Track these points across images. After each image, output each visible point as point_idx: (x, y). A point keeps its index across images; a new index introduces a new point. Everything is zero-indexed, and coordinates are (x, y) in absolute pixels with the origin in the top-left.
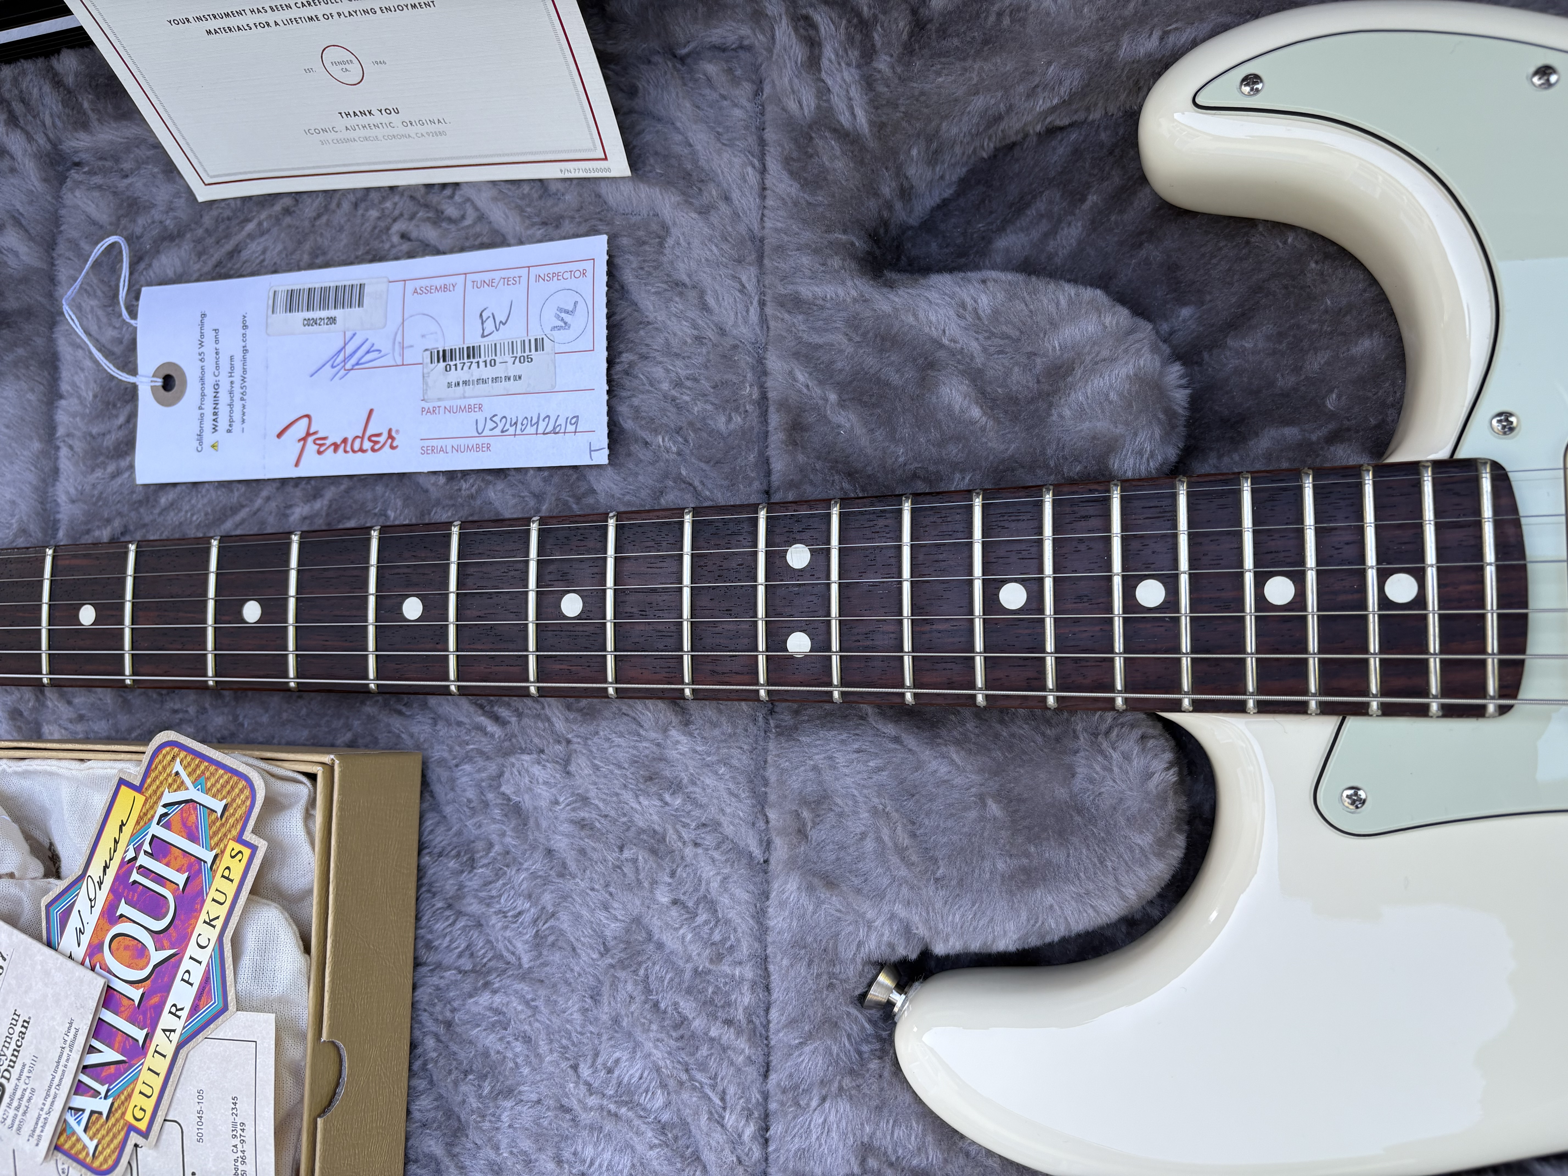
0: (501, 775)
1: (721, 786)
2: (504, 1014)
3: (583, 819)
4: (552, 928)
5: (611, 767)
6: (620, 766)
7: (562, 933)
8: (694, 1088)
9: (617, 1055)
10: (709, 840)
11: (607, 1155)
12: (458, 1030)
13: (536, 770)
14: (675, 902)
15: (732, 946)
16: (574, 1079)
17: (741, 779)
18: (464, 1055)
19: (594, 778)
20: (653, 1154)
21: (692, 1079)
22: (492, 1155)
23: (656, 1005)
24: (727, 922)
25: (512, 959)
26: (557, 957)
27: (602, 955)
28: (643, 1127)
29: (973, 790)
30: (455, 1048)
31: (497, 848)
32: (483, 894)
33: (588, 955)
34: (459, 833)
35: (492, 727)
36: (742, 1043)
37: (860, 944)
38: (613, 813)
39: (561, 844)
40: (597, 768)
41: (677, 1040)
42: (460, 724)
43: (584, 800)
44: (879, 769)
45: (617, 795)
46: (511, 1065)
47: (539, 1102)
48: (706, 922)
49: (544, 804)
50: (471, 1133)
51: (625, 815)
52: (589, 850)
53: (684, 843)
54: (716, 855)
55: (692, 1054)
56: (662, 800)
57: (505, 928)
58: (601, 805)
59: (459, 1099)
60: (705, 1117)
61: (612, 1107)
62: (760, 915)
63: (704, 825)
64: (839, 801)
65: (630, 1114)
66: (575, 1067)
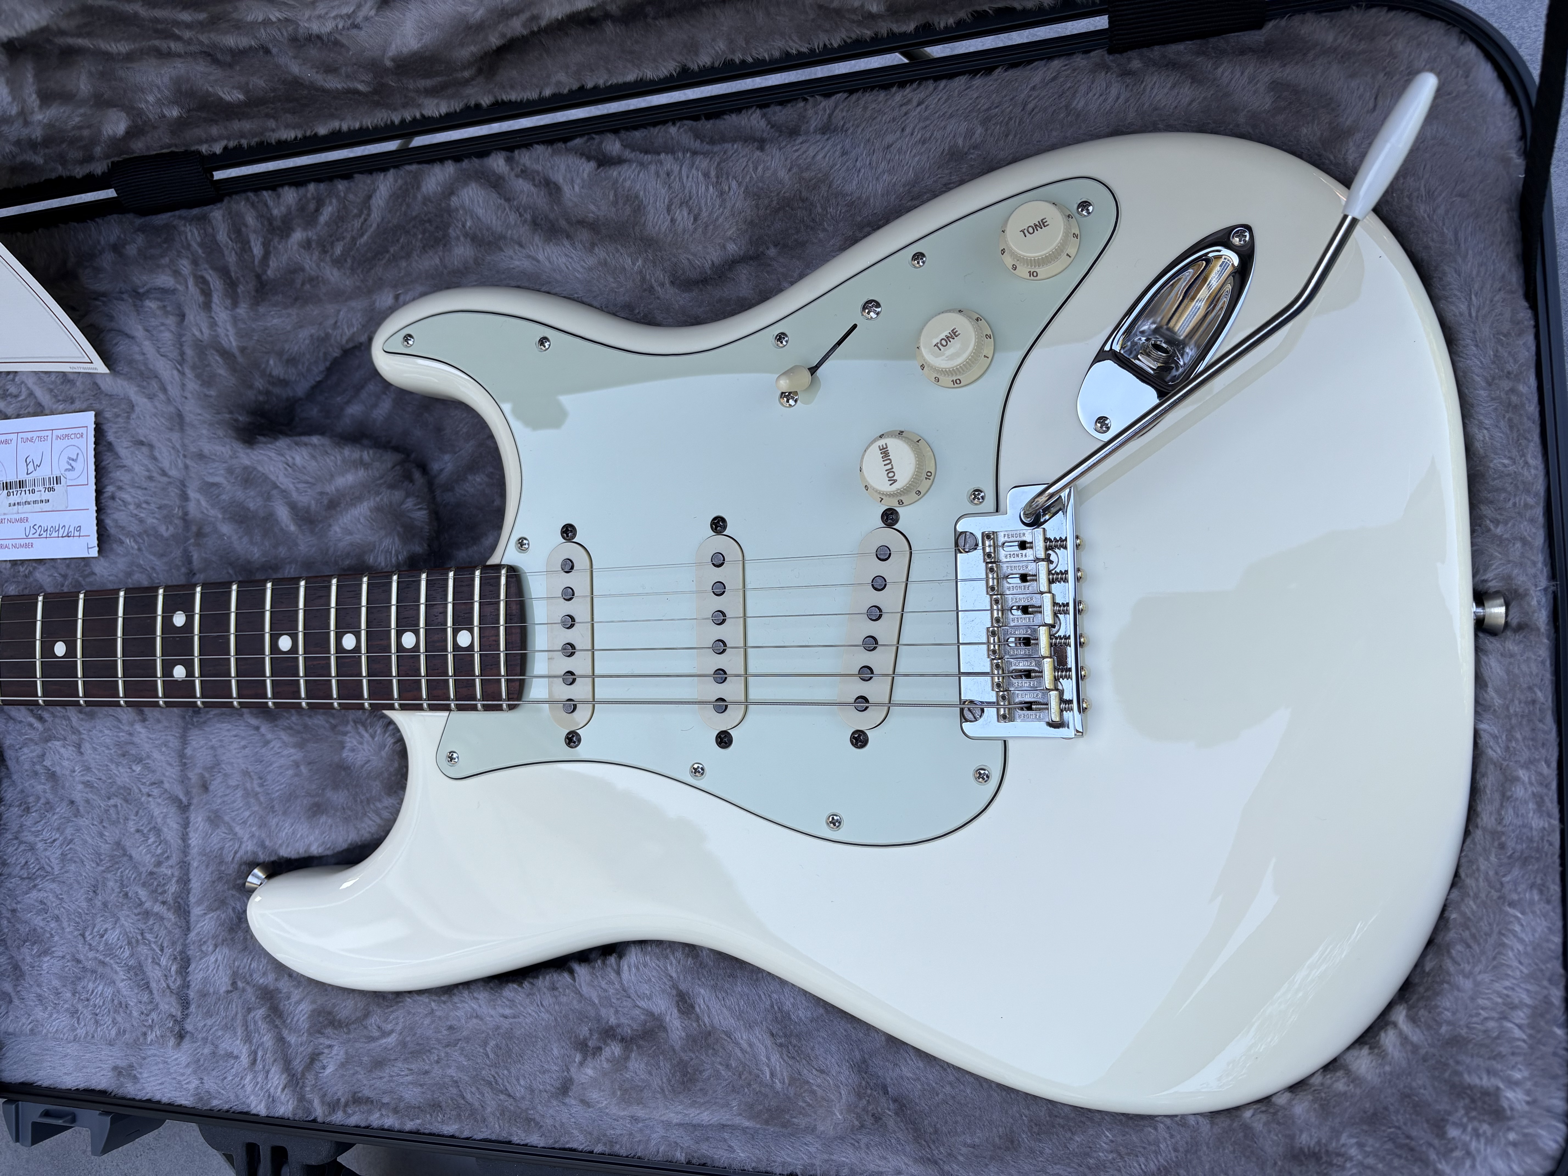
0: (43, 755)
1: (163, 758)
2: (45, 904)
3: (88, 781)
4: (70, 849)
5: (103, 749)
6: (108, 748)
7: (76, 852)
8: (146, 944)
9: (105, 926)
10: (156, 792)
11: (101, 987)
12: (18, 914)
13: (62, 750)
14: (138, 831)
15: (168, 857)
16: (82, 941)
17: (173, 754)
18: (24, 929)
19: (93, 756)
20: (122, 984)
21: (144, 938)
22: (39, 991)
23: (126, 895)
24: (166, 842)
25: (49, 869)
26: (73, 867)
27: (98, 865)
28: (118, 969)
29: (292, 758)
30: (18, 926)
31: (42, 801)
32: (33, 829)
33: (89, 865)
34: (22, 791)
35: (37, 724)
36: (171, 916)
37: (236, 853)
38: (104, 778)
39: (78, 797)
40: (95, 749)
41: (136, 915)
42: (20, 722)
43: (88, 769)
44: (244, 747)
45: (107, 765)
46: (48, 935)
47: (63, 957)
48: (155, 842)
49: (67, 773)
50: (27, 977)
51: (110, 778)
52: (91, 801)
53: (142, 794)
54: (159, 800)
55: (145, 923)
56: (130, 768)
57: (46, 850)
58: (96, 772)
59: (21, 957)
60: (150, 960)
61: (101, 957)
62: (185, 838)
63: (155, 783)
64: (223, 766)
65: (112, 961)
66: (83, 935)
